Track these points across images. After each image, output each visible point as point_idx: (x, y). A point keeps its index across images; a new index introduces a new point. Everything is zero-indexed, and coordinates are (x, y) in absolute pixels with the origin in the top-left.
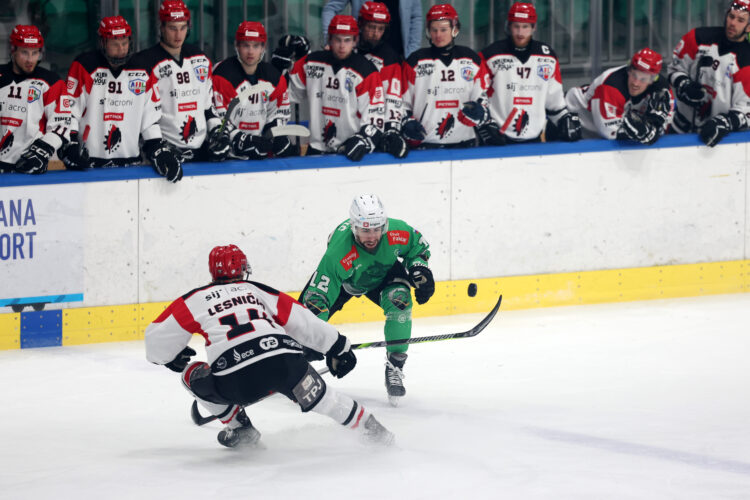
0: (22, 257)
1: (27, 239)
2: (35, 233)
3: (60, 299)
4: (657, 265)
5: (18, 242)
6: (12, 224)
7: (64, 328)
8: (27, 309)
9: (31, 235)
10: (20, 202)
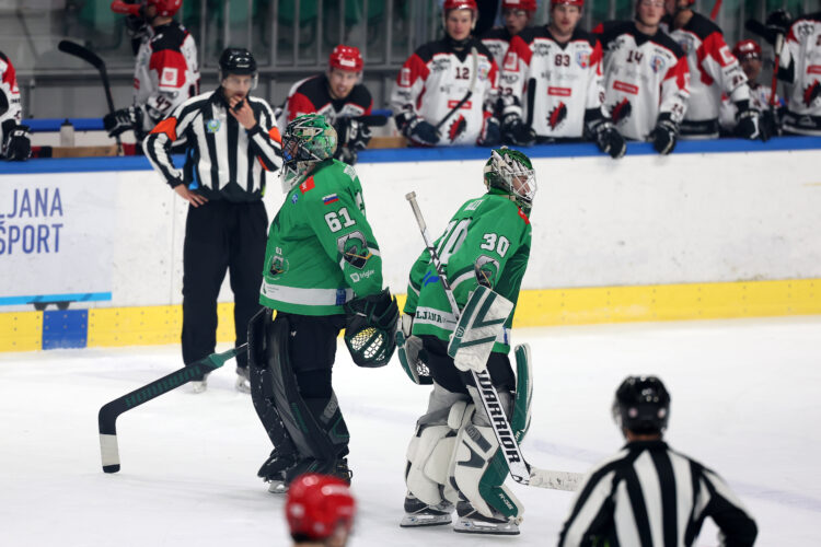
0: (47, 250)
1: (53, 231)
2: (61, 225)
3: (87, 297)
4: (740, 281)
5: (43, 234)
6: (37, 214)
7: (90, 329)
8: (51, 308)
9: (57, 227)
10: (46, 191)
